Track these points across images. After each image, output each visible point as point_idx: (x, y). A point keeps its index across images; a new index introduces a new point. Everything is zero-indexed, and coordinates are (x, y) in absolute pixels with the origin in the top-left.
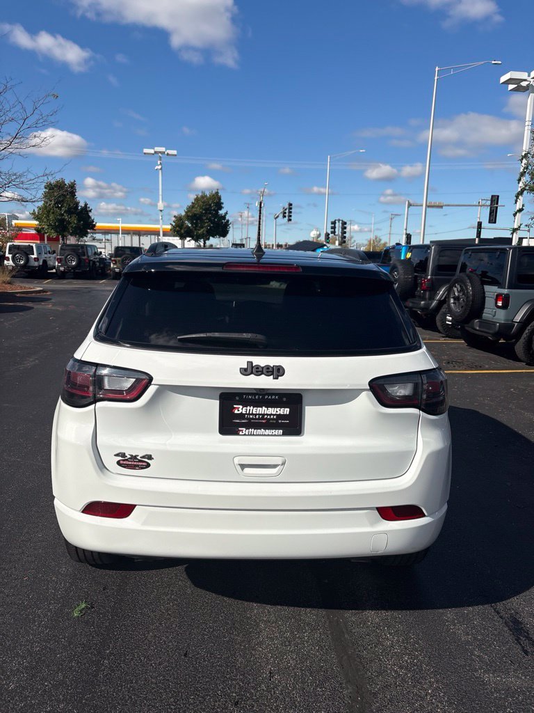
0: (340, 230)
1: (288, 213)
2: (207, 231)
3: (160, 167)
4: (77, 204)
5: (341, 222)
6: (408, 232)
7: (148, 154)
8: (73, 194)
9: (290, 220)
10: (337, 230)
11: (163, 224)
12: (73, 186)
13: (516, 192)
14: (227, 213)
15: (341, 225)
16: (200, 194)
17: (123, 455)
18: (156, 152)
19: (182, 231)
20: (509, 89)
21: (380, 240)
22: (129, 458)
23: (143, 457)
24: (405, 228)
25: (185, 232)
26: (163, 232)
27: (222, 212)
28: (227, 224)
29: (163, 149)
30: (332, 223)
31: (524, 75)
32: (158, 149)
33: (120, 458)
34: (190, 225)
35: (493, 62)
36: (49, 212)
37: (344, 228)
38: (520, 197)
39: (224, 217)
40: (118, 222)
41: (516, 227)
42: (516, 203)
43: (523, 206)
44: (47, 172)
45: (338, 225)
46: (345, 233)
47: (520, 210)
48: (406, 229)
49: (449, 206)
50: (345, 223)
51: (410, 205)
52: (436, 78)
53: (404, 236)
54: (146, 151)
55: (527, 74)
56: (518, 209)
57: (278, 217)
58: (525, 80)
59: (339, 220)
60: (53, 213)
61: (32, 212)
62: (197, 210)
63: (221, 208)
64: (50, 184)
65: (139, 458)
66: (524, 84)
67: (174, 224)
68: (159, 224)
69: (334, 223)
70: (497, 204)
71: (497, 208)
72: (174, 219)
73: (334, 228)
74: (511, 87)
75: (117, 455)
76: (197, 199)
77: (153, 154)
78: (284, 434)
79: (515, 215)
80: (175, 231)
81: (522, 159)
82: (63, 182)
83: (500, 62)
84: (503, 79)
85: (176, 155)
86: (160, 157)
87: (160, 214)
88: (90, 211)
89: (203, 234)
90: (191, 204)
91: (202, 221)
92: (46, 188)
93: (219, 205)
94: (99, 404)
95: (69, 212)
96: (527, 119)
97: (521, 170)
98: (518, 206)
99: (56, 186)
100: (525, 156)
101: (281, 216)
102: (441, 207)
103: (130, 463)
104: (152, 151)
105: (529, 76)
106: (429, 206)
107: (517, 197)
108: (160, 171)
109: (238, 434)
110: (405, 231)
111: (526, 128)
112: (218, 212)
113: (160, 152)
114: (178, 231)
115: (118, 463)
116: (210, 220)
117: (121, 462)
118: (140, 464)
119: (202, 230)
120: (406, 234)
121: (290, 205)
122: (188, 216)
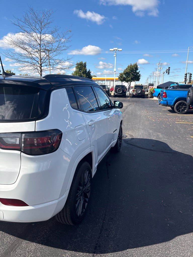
0: (189, 77)
1: (168, 71)
2: (131, 79)
3: (115, 55)
4: (86, 70)
5: (189, 74)
7: (112, 51)
8: (85, 66)
9: (169, 74)
11: (115, 77)
12: (85, 64)
14: (139, 72)
16: (130, 65)
18: (114, 50)
19: (122, 79)
25: (123, 79)
26: (115, 80)
27: (138, 71)
28: (139, 76)
29: (116, 49)
32: (115, 49)
34: (125, 77)
36: (77, 73)
37: (191, 76)
39: (138, 73)
40: (105, 77)
44: (68, 59)
45: (188, 76)
46: (191, 78)
50: (191, 74)
54: (111, 50)
57: (164, 73)
60: (78, 73)
61: (72, 73)
62: (128, 71)
63: (137, 70)
64: (78, 64)
67: (119, 76)
68: (114, 77)
69: (186, 74)
72: (119, 74)
73: (186, 76)
76: (128, 67)
77: (113, 51)
80: (119, 79)
82: (82, 63)
85: (121, 51)
86: (116, 52)
87: (115, 73)
88: (91, 72)
89: (130, 80)
90: (126, 69)
91: (130, 75)
92: (76, 65)
93: (137, 69)
95: (83, 73)
99: (80, 64)
101: (166, 72)
104: (113, 50)
108: (115, 57)
112: (136, 71)
113: (116, 50)
114: (120, 79)
116: (132, 74)
119: (129, 78)
121: (169, 68)
122: (124, 73)
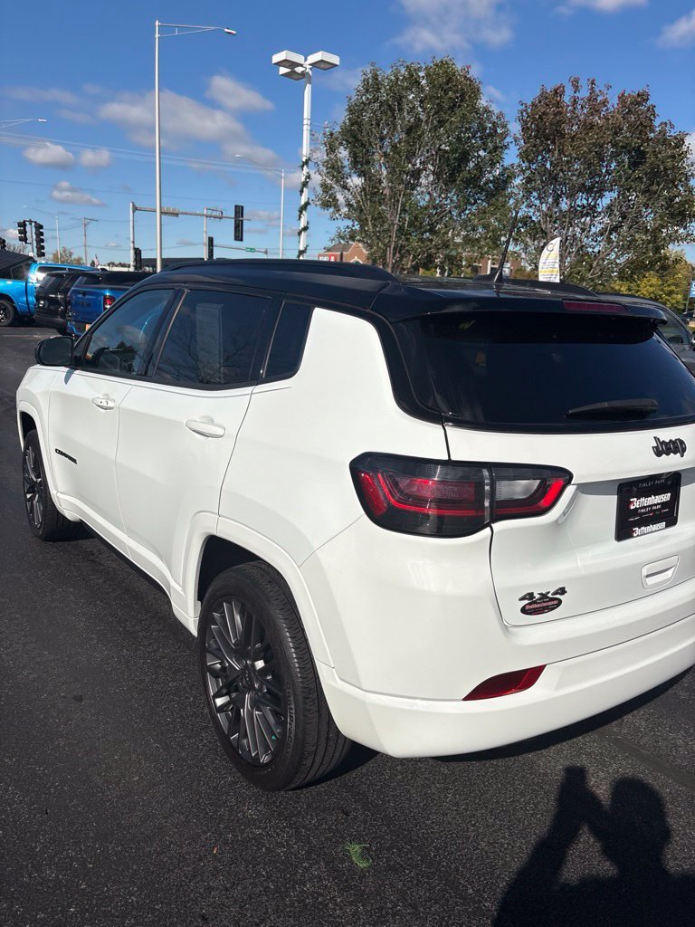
6: (136, 247)
10: (28, 235)
13: (299, 207)
15: (34, 230)
17: (531, 596)
20: (281, 73)
21: (71, 254)
22: (539, 599)
23: (556, 593)
24: (132, 239)
30: (20, 225)
31: (298, 58)
33: (527, 602)
35: (226, 30)
37: (39, 234)
38: (304, 212)
41: (302, 248)
42: (300, 219)
43: (308, 223)
45: (30, 229)
46: (42, 241)
47: (305, 229)
48: (133, 242)
49: (186, 214)
50: (41, 226)
51: (135, 209)
52: (157, 36)
53: (132, 252)
55: (303, 58)
56: (302, 226)
58: (301, 65)
59: (31, 222)
65: (550, 595)
66: (299, 70)
69: (23, 225)
70: (242, 216)
71: (242, 221)
73: (24, 232)
74: (283, 70)
75: (521, 599)
78: (667, 526)
79: (300, 234)
81: (303, 166)
83: (234, 32)
84: (277, 58)
94: (497, 526)
96: (305, 116)
97: (303, 179)
98: (303, 224)
100: (306, 163)
102: (177, 215)
103: (538, 606)
105: (306, 60)
106: (166, 213)
107: (301, 212)
109: (632, 536)
110: (132, 245)
111: (305, 127)
115: (524, 611)
117: (527, 608)
118: (551, 603)
120: (134, 249)
